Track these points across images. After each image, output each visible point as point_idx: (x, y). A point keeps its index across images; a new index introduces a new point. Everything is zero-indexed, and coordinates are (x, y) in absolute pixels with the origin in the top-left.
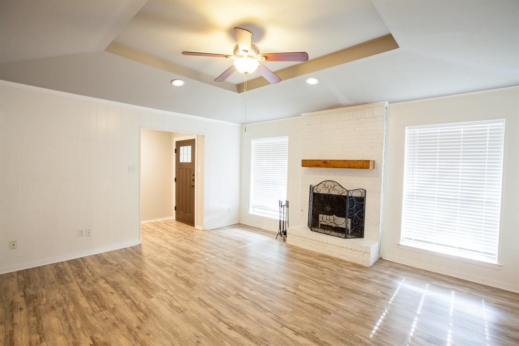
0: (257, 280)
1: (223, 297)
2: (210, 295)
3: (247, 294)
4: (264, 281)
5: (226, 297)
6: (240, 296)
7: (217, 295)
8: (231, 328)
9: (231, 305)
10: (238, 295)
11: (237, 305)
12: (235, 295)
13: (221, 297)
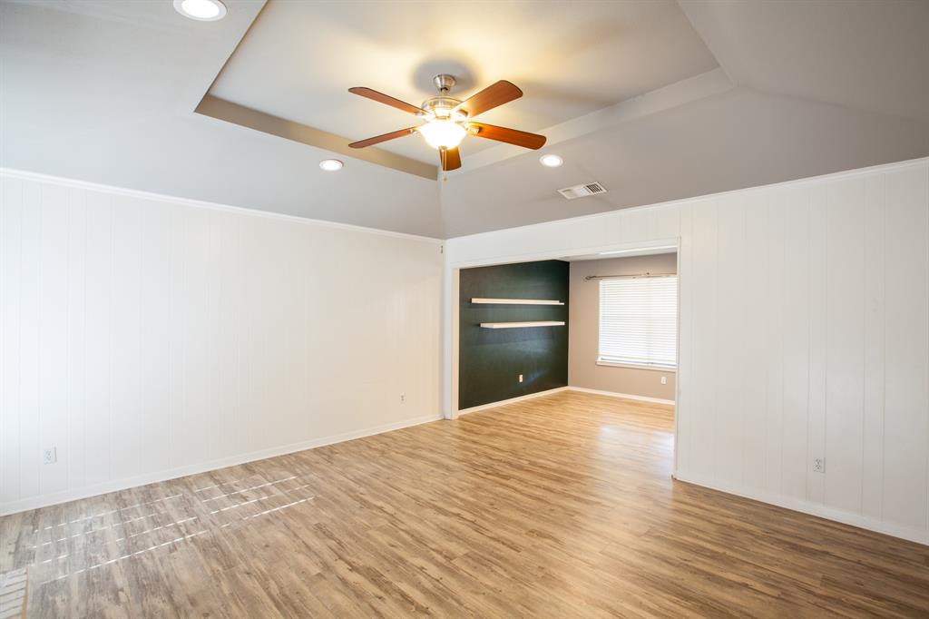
0: (404, 595)
1: (476, 554)
2: (501, 558)
3: (432, 560)
4: (386, 591)
5: (470, 554)
6: (446, 557)
7: (487, 556)
8: (458, 515)
9: (461, 541)
10: (450, 557)
11: (451, 541)
12: (455, 558)
13: (482, 554)
